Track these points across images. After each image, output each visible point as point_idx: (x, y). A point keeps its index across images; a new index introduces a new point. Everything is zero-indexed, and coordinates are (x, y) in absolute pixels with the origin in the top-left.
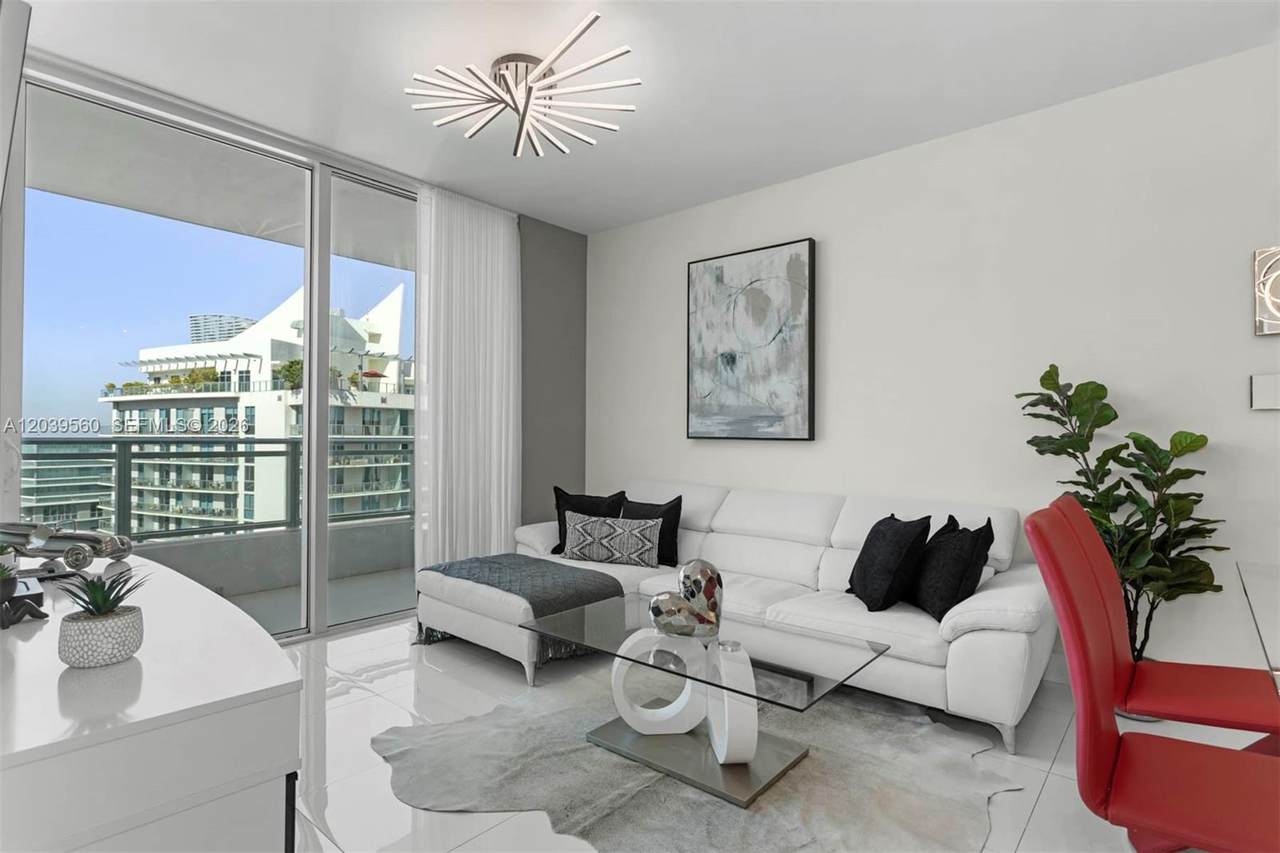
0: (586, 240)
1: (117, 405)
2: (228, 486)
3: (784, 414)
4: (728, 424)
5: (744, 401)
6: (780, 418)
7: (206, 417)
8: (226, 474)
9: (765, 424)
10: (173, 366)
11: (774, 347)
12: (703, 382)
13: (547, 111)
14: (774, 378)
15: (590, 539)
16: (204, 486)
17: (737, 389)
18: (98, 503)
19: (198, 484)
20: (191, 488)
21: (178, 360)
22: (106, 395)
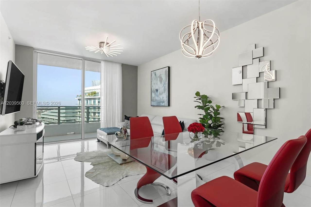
0: (137, 67)
1: (79, 99)
2: (98, 116)
3: (164, 101)
4: (157, 103)
5: (159, 99)
6: (164, 102)
7: (94, 102)
8: (98, 114)
9: (162, 103)
10: (89, 91)
11: (163, 88)
12: (153, 95)
13: (109, 51)
14: (163, 94)
15: (128, 125)
16: (94, 116)
17: (158, 96)
18: (75, 119)
19: (93, 116)
20: (92, 116)
21: (89, 90)
22: (77, 97)
